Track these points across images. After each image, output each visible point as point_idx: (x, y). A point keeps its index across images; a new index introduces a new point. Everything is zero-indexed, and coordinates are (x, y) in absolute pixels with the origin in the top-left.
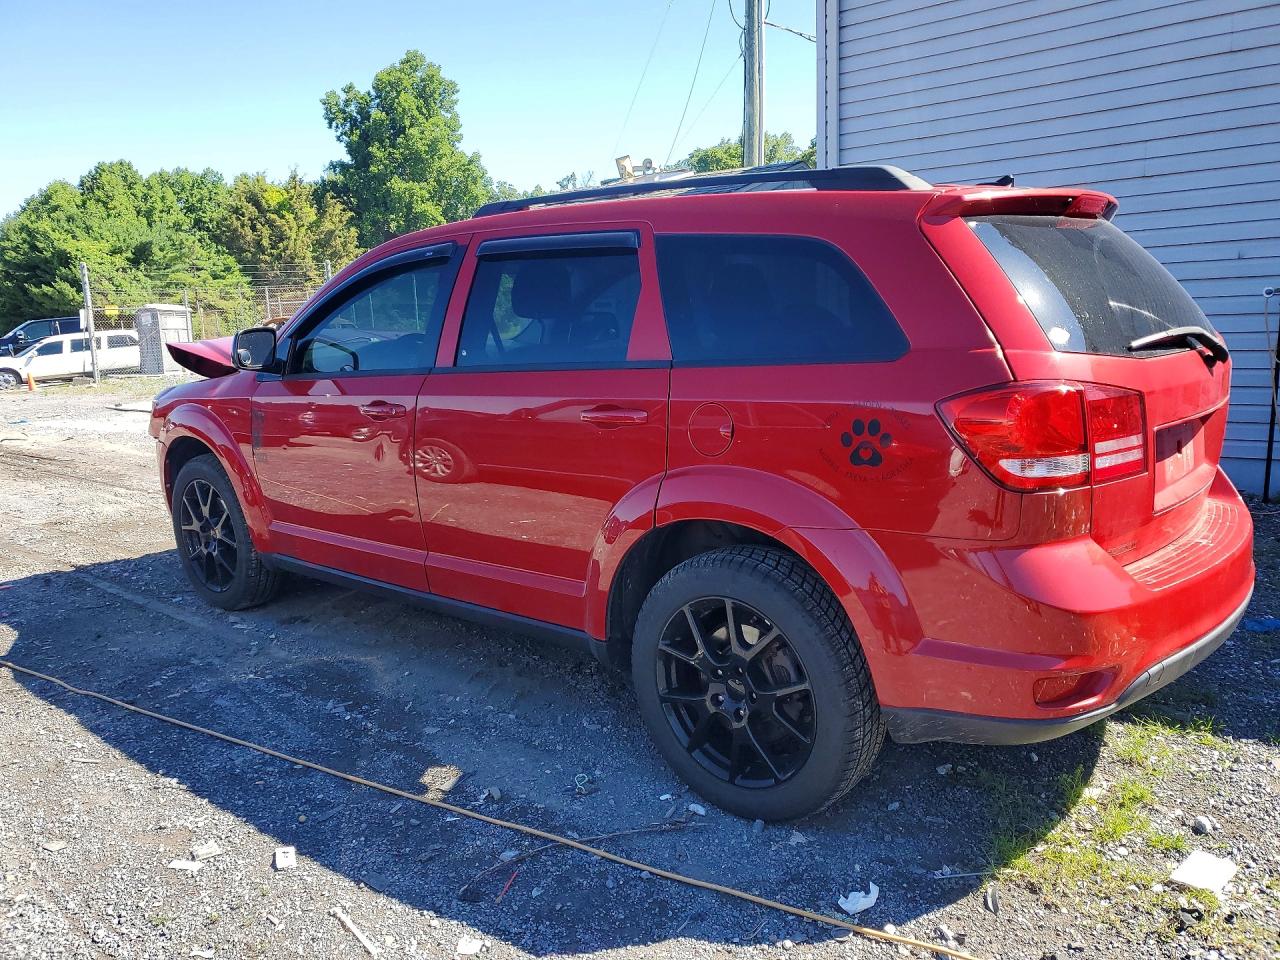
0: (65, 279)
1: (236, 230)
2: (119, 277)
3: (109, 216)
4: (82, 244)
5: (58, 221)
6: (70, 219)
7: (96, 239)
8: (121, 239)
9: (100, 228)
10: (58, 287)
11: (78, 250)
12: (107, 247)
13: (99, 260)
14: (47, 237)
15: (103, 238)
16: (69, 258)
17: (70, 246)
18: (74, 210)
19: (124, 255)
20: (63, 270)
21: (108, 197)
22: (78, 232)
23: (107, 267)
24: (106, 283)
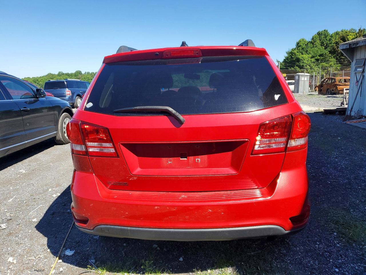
0: (297, 66)
1: (335, 49)
2: (312, 65)
3: (313, 47)
4: (304, 56)
5: (299, 50)
6: (303, 49)
7: (308, 54)
8: (315, 53)
9: (310, 51)
10: (295, 68)
11: (302, 57)
12: (310, 56)
13: (308, 60)
14: (295, 54)
15: (310, 54)
16: (300, 60)
17: (300, 56)
18: (304, 46)
19: (315, 58)
20: (297, 63)
21: (314, 41)
22: (304, 52)
23: (310, 62)
24: (308, 66)
